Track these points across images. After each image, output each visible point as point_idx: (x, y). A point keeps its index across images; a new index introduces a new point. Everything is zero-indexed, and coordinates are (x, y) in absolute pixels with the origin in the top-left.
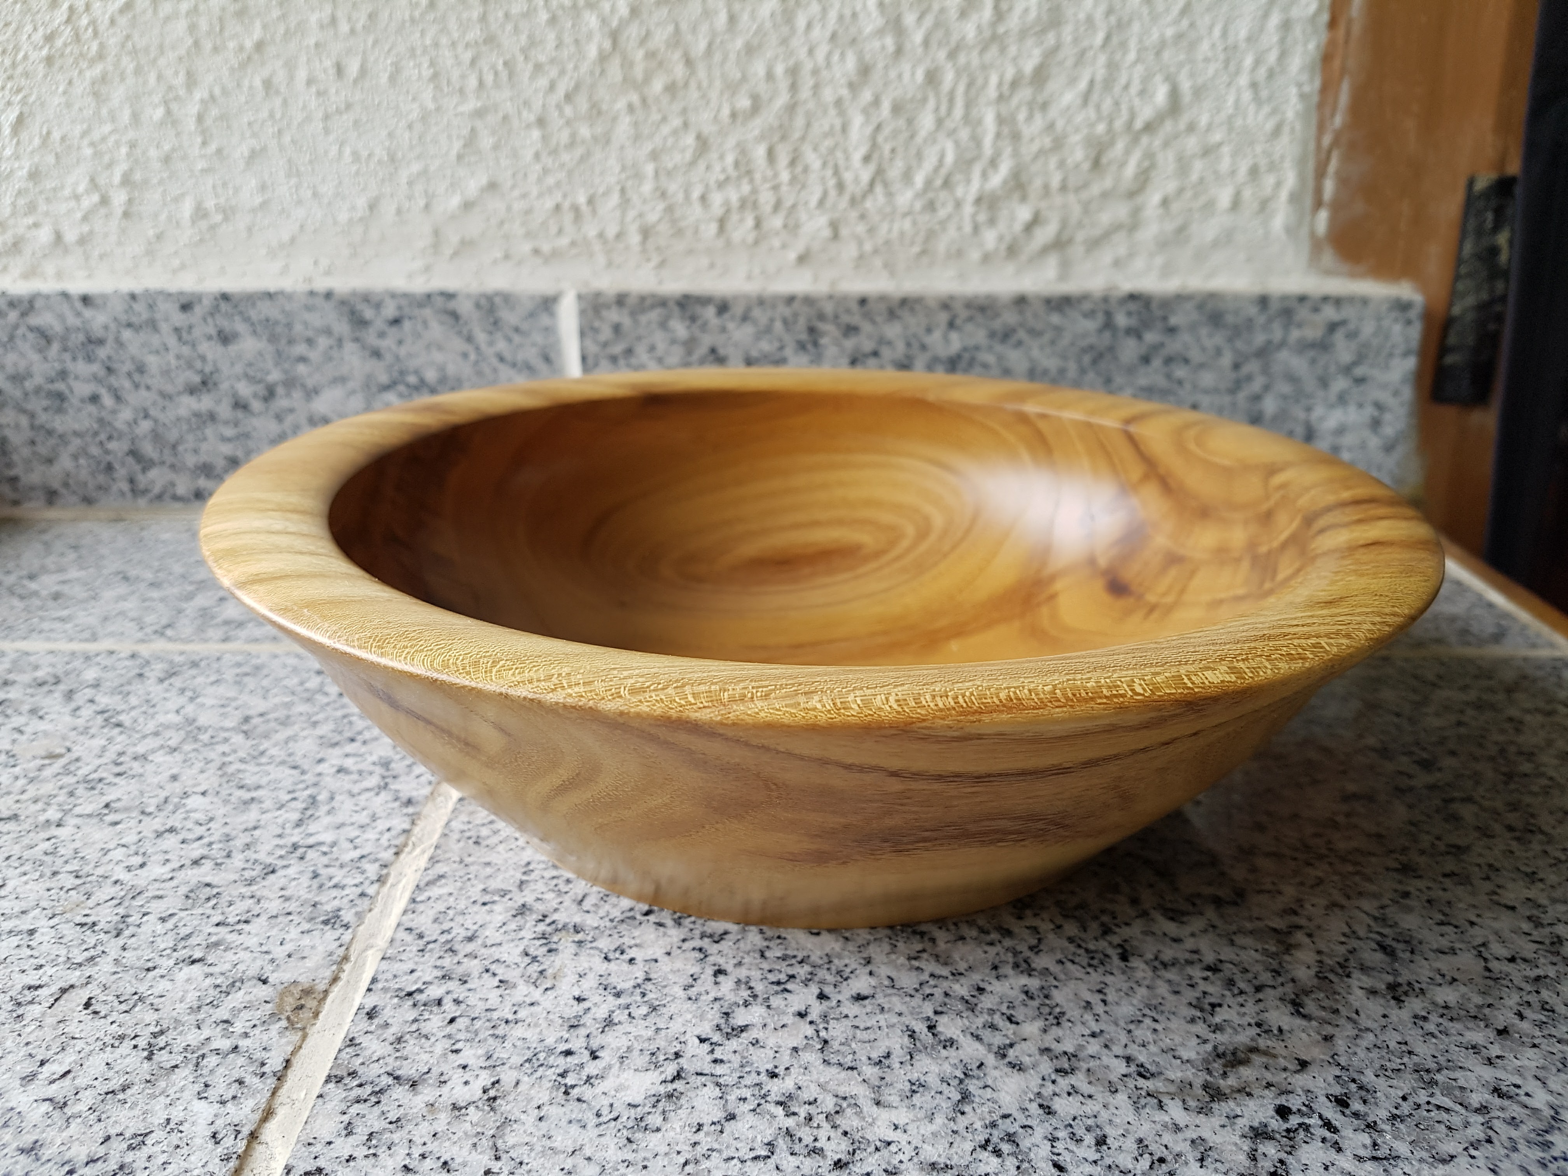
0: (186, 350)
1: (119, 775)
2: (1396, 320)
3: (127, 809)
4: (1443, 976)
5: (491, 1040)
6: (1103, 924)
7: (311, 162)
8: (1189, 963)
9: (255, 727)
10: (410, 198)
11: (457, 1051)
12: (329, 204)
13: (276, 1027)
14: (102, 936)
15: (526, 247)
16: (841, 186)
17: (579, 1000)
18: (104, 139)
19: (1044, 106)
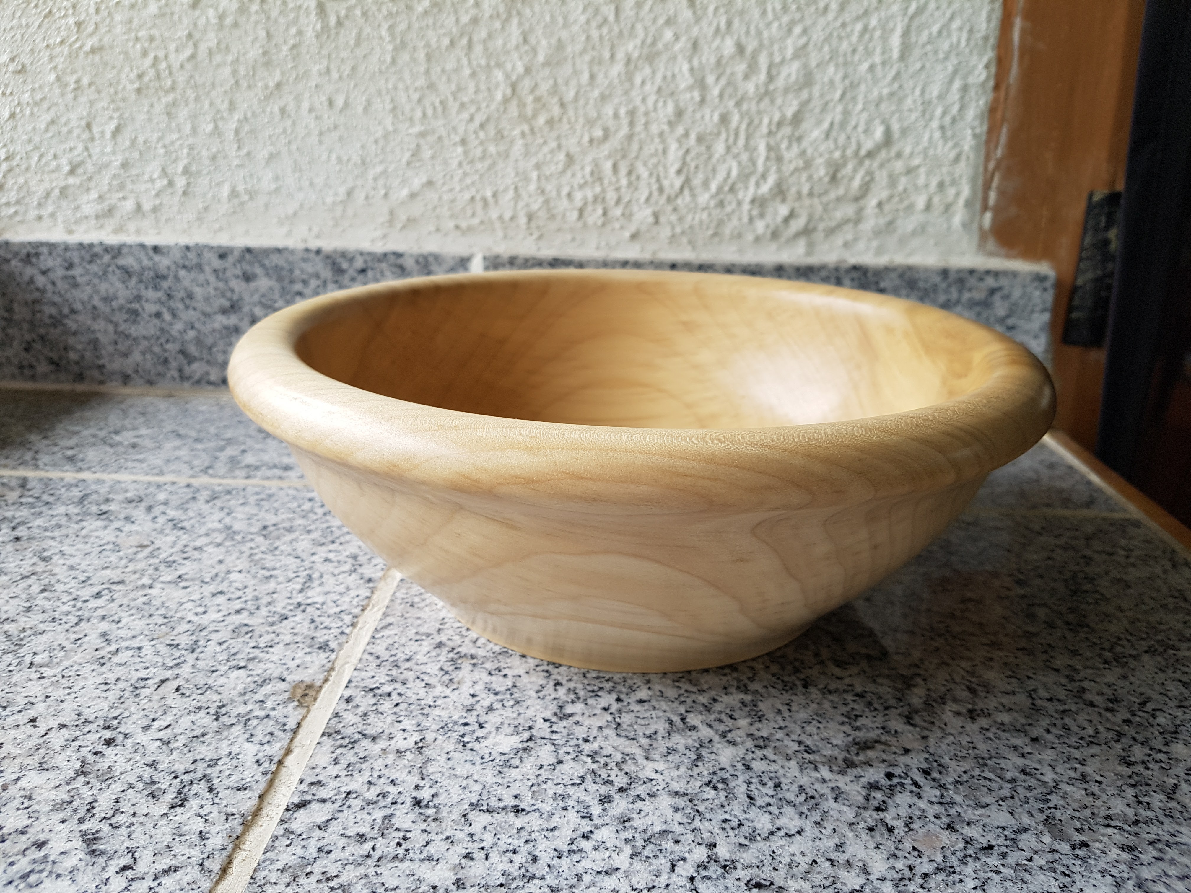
0: (221, 285)
1: (185, 559)
2: (1036, 288)
3: (193, 580)
4: (1004, 706)
5: (420, 716)
6: (795, 667)
7: (309, 163)
8: (845, 691)
9: (271, 533)
10: (374, 189)
11: (400, 722)
12: (321, 191)
13: (291, 705)
14: (183, 652)
15: (451, 224)
16: (661, 190)
17: (473, 696)
18: (172, 143)
19: (799, 139)
